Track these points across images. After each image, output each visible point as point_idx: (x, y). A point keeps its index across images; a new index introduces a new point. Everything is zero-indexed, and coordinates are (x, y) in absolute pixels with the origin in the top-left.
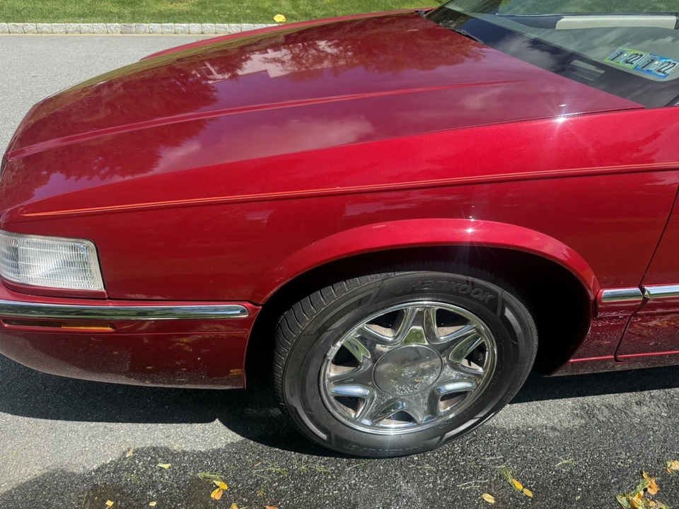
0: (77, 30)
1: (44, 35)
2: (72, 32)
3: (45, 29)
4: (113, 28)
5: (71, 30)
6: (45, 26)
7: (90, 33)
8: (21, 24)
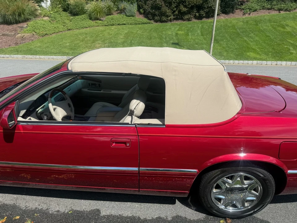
0: (52, 58)
1: (42, 59)
2: (51, 59)
3: (42, 58)
4: (64, 58)
5: (50, 58)
6: (42, 57)
7: (56, 59)
8: (35, 56)
